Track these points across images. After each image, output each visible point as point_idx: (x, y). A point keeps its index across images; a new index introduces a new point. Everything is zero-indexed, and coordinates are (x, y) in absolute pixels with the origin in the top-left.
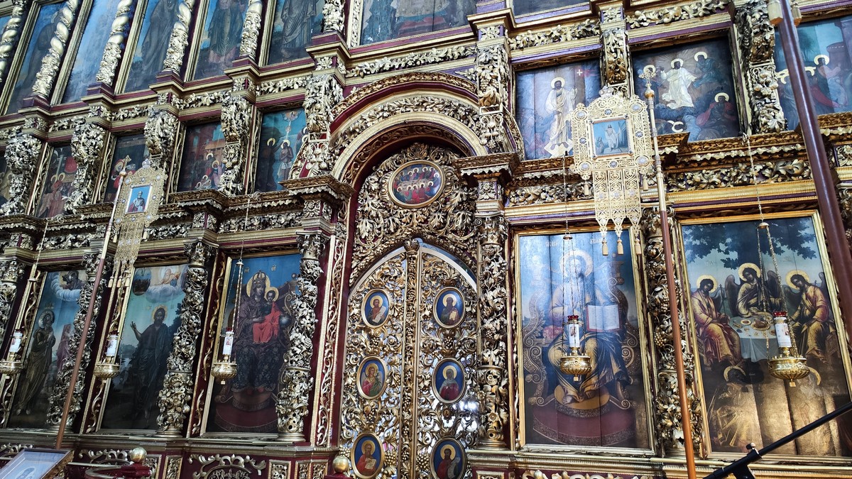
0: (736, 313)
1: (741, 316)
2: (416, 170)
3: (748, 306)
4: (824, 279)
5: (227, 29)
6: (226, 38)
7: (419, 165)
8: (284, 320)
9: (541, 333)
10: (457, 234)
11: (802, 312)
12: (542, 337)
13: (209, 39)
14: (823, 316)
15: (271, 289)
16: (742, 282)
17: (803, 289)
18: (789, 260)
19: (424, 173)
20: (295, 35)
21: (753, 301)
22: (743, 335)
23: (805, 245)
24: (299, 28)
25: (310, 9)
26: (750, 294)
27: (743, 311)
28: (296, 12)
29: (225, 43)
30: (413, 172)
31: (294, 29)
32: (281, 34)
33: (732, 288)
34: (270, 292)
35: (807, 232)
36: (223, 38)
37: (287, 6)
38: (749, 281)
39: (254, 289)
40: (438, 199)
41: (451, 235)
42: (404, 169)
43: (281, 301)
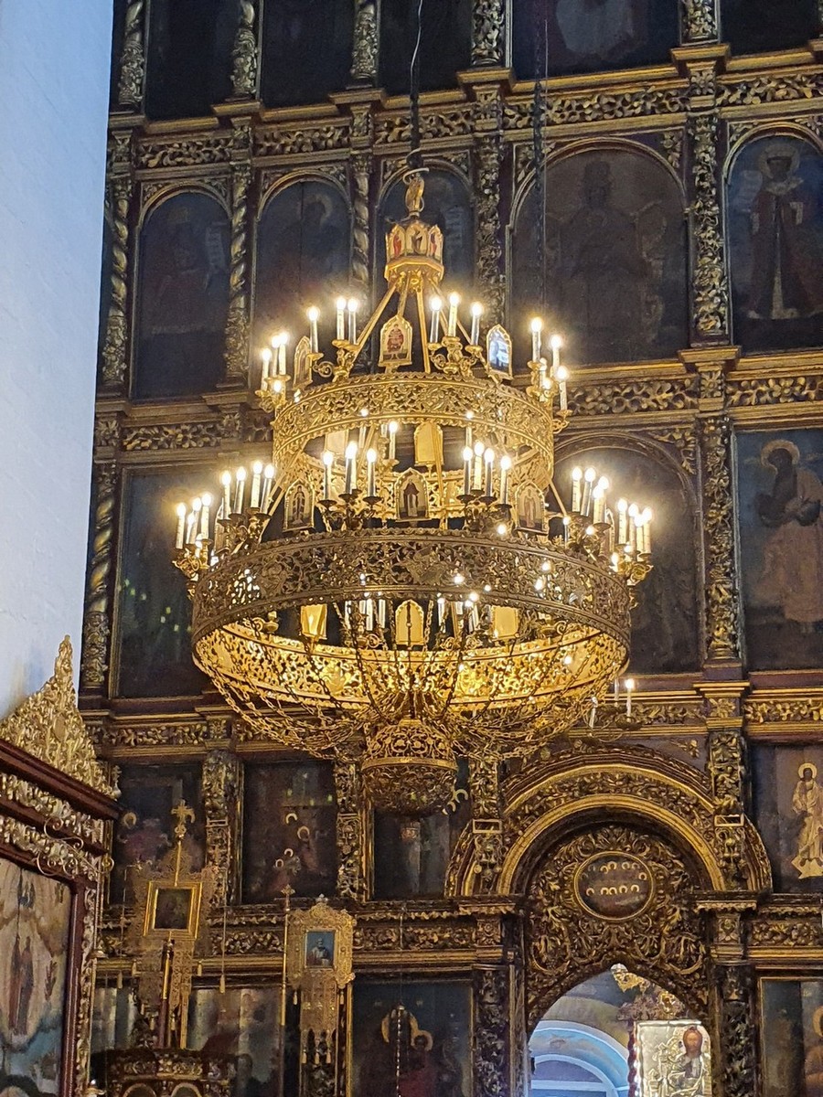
2: (612, 866)
7: (617, 859)
10: (677, 965)
15: (421, 1033)
19: (626, 872)
30: (608, 868)
34: (419, 1037)
39: (393, 1032)
40: (646, 912)
41: (669, 967)
42: (594, 862)
43: (437, 1051)
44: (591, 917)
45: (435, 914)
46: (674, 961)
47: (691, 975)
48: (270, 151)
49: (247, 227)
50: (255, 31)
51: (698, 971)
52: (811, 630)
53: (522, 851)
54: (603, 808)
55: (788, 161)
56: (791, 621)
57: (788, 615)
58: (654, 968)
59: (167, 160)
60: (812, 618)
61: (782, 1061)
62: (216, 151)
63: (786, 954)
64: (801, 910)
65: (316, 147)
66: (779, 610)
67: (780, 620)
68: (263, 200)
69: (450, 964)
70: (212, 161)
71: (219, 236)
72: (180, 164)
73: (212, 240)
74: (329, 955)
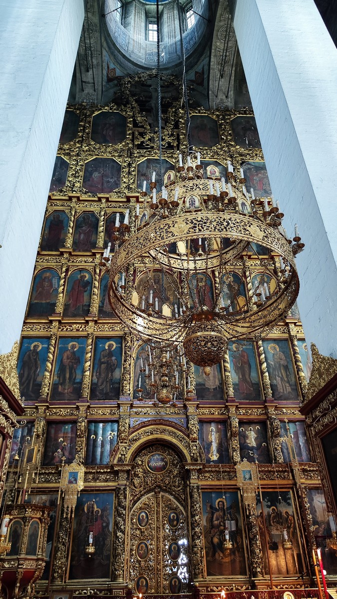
0: (270, 525)
1: (272, 526)
3: (273, 522)
4: (293, 513)
5: (68, 376)
6: (67, 380)
7: (158, 454)
8: (104, 524)
9: (210, 531)
11: (288, 525)
12: (210, 533)
13: (58, 379)
14: (293, 527)
15: (97, 509)
16: (272, 513)
17: (288, 517)
18: (284, 506)
19: (161, 459)
20: (103, 386)
21: (275, 520)
22: (272, 533)
23: (288, 501)
24: (105, 383)
25: (110, 375)
26: (274, 517)
27: (272, 524)
28: (103, 375)
29: (67, 383)
30: (156, 457)
31: (102, 383)
32: (96, 384)
33: (269, 515)
34: (97, 511)
35: (289, 496)
36: (66, 380)
37: (98, 371)
38: (274, 513)
39: (88, 509)
40: (166, 471)
41: (173, 488)
42: (152, 456)
43: (102, 516)
44: (150, 472)
45: (105, 470)
46: (174, 486)
47: (179, 490)
48: (73, 261)
49: (65, 278)
50: (72, 234)
51: (182, 489)
52: (212, 390)
53: (132, 451)
54: (157, 438)
55: (203, 279)
56: (207, 388)
57: (206, 386)
58: (169, 488)
59: (44, 261)
60: (212, 387)
61: (207, 517)
62: (58, 260)
63: (208, 483)
64: (214, 469)
65: (85, 262)
66: (204, 385)
67: (204, 387)
68: (70, 273)
69: (109, 486)
70: (57, 262)
71: (56, 280)
72: (48, 262)
73: (55, 281)
74: (76, 480)
